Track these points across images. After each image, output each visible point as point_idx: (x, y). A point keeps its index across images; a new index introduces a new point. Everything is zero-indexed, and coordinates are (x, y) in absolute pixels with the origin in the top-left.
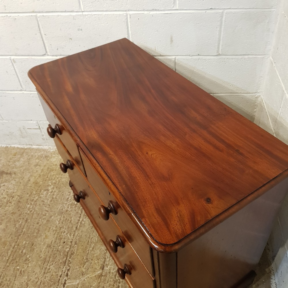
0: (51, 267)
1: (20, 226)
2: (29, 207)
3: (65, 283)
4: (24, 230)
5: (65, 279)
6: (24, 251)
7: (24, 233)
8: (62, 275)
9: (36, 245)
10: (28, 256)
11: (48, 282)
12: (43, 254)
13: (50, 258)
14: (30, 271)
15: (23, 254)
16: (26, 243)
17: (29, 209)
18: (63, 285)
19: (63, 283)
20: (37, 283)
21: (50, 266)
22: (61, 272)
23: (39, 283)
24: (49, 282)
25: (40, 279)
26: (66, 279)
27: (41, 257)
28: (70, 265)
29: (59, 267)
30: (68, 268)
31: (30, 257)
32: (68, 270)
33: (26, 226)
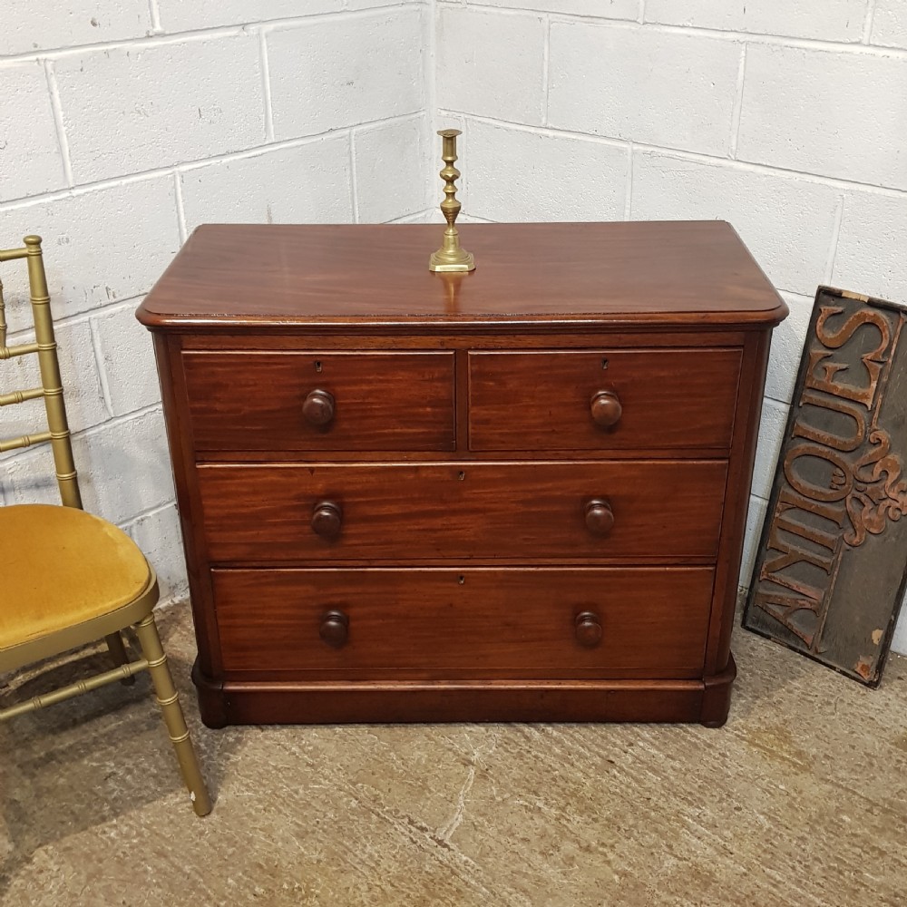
0: (369, 849)
1: (165, 874)
2: (120, 834)
3: (440, 842)
4: (187, 869)
5: (428, 837)
6: (259, 890)
7: (197, 872)
8: (411, 839)
9: (267, 861)
10: (285, 886)
11: (405, 871)
12: (313, 854)
13: (341, 843)
14: (337, 896)
15: (266, 896)
16: (238, 880)
17: (127, 836)
18: (439, 847)
19: (436, 844)
20: (388, 892)
21: (364, 852)
22: (403, 838)
23: (389, 888)
24: (406, 868)
25: (378, 883)
26: (432, 834)
27: (319, 861)
28: (402, 813)
29: (386, 836)
30: (406, 820)
31: (291, 884)
32: (411, 822)
33: (177, 862)
